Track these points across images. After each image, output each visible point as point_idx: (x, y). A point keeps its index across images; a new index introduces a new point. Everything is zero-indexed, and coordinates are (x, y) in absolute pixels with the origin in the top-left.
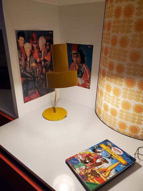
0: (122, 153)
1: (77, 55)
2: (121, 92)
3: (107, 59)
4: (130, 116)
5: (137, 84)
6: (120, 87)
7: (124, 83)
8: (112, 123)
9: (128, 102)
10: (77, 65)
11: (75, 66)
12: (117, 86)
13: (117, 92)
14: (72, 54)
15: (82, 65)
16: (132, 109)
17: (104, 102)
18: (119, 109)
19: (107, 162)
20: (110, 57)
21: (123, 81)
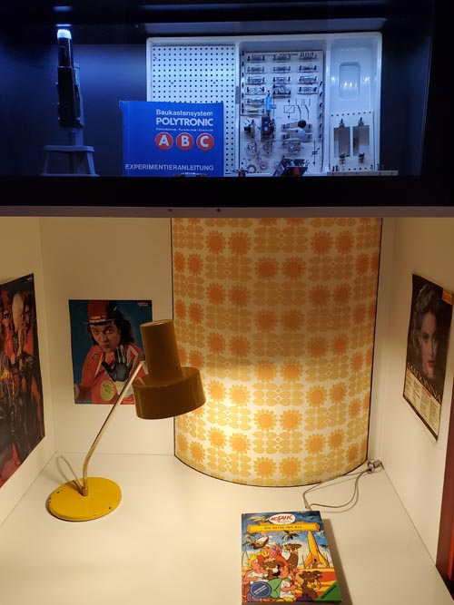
0: (293, 517)
1: (109, 325)
2: (251, 395)
3: (201, 330)
4: (278, 440)
5: (281, 372)
6: (245, 384)
7: (253, 373)
8: (240, 469)
9: (267, 411)
10: (109, 350)
11: (104, 353)
12: (239, 383)
13: (239, 396)
14: (91, 326)
15: (126, 349)
16: (278, 423)
17: (208, 426)
18: (251, 432)
19: (299, 546)
20: (210, 325)
21: (250, 372)
